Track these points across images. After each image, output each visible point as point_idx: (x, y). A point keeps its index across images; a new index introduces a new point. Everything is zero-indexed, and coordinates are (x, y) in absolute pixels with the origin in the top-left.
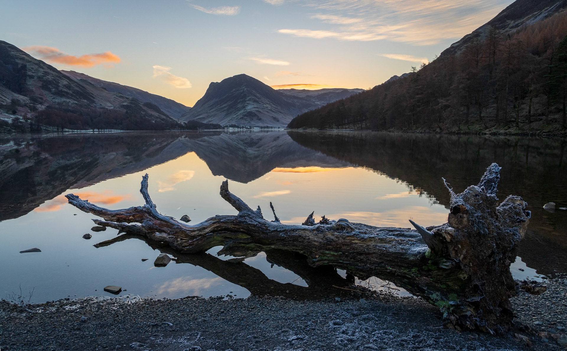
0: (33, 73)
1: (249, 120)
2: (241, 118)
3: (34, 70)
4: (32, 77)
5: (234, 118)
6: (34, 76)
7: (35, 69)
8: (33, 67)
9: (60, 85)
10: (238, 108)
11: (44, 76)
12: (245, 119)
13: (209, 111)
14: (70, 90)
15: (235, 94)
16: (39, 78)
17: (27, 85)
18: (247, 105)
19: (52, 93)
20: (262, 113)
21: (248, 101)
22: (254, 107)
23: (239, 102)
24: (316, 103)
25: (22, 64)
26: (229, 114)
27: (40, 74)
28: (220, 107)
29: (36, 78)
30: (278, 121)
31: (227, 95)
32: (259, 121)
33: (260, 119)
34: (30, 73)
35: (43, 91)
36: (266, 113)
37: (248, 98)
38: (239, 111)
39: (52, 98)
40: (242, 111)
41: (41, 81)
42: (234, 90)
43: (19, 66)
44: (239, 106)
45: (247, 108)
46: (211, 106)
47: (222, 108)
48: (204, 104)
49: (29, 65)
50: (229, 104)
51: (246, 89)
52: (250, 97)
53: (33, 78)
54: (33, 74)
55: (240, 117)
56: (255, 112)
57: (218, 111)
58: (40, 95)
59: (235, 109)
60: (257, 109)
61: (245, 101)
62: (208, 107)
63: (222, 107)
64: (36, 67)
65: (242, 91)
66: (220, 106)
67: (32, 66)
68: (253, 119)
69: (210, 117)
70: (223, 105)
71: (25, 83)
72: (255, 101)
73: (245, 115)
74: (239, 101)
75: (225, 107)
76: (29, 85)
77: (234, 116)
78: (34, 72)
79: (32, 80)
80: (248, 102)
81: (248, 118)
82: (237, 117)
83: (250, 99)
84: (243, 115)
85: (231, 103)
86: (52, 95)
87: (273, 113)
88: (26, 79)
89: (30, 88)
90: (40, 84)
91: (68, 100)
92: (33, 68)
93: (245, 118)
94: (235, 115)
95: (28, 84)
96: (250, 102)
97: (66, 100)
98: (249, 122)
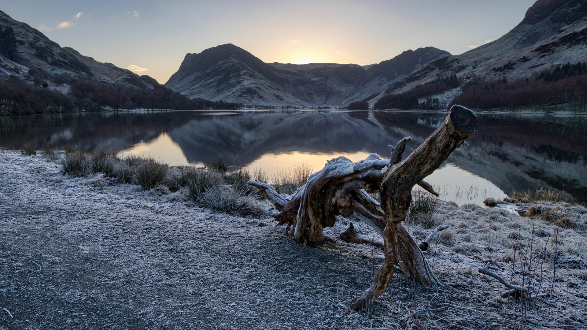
0: (22, 38)
1: (249, 98)
2: (239, 96)
3: (23, 35)
4: (22, 43)
5: (229, 95)
6: (24, 42)
7: (23, 33)
8: (21, 30)
9: (54, 53)
10: (232, 83)
11: (36, 42)
12: (244, 97)
13: (191, 87)
14: (66, 59)
15: (222, 67)
16: (30, 44)
17: (18, 53)
18: (242, 81)
19: (49, 63)
20: (262, 90)
21: (243, 75)
22: (252, 83)
23: (232, 77)
24: (312, 79)
25: (6, 27)
26: (219, 91)
27: (31, 39)
28: (206, 83)
29: (26, 44)
30: (282, 100)
31: (213, 68)
32: (261, 100)
33: (261, 97)
34: (18, 38)
35: (38, 60)
36: (266, 90)
37: (242, 72)
38: (234, 87)
39: (51, 69)
40: (238, 87)
41: (33, 48)
42: (220, 62)
43: (4, 30)
44: (233, 81)
45: (244, 84)
46: (192, 81)
47: (209, 84)
48: (182, 79)
49: (15, 28)
50: (218, 78)
51: (236, 61)
52: (245, 71)
53: (24, 44)
54: (23, 40)
55: (237, 94)
56: (253, 88)
57: (203, 87)
58: (37, 65)
59: (228, 85)
60: (256, 86)
61: (240, 76)
62: (189, 82)
63: (208, 82)
64: (23, 31)
65: (232, 63)
66: (206, 81)
67: (19, 30)
68: (253, 97)
69: (194, 94)
70: (208, 80)
71: (16, 51)
72: (251, 76)
73: (244, 93)
74: (231, 75)
75: (212, 82)
76: (21, 53)
77: (229, 93)
78: (22, 36)
79: (23, 46)
80: (243, 77)
81: (248, 96)
82: (233, 95)
83: (245, 73)
84: (241, 93)
85: (219, 77)
86: (49, 66)
87: (273, 90)
88: (15, 45)
89: (23, 56)
90: (34, 52)
91: (69, 72)
92: (20, 32)
93: (245, 95)
94: (229, 91)
95: (20, 51)
96: (246, 77)
97: (66, 72)
98: (250, 101)
